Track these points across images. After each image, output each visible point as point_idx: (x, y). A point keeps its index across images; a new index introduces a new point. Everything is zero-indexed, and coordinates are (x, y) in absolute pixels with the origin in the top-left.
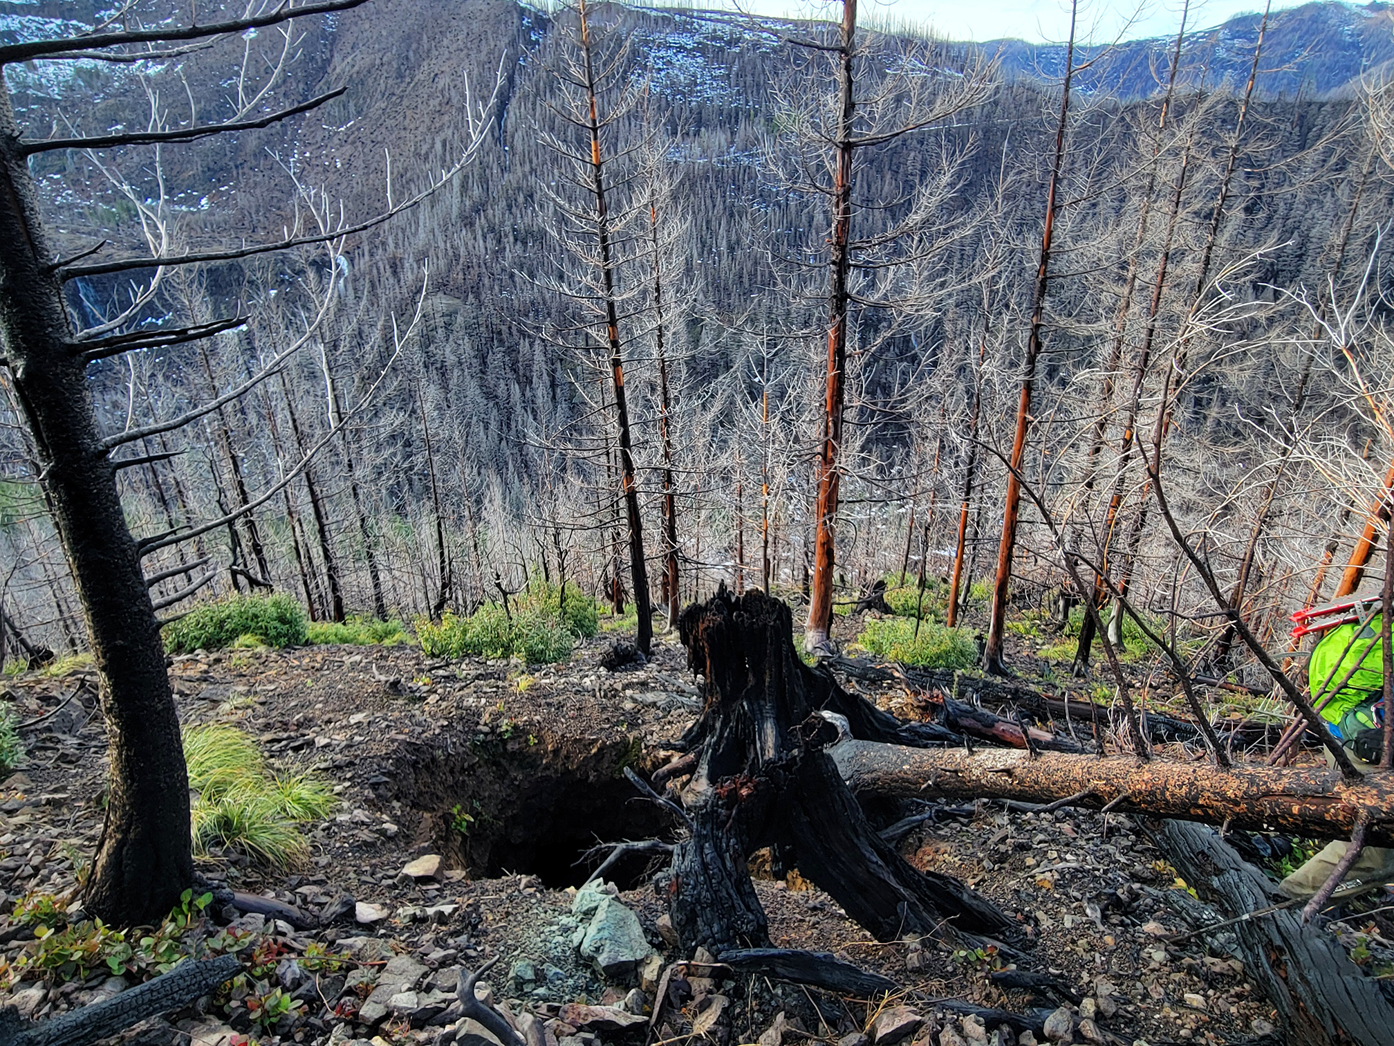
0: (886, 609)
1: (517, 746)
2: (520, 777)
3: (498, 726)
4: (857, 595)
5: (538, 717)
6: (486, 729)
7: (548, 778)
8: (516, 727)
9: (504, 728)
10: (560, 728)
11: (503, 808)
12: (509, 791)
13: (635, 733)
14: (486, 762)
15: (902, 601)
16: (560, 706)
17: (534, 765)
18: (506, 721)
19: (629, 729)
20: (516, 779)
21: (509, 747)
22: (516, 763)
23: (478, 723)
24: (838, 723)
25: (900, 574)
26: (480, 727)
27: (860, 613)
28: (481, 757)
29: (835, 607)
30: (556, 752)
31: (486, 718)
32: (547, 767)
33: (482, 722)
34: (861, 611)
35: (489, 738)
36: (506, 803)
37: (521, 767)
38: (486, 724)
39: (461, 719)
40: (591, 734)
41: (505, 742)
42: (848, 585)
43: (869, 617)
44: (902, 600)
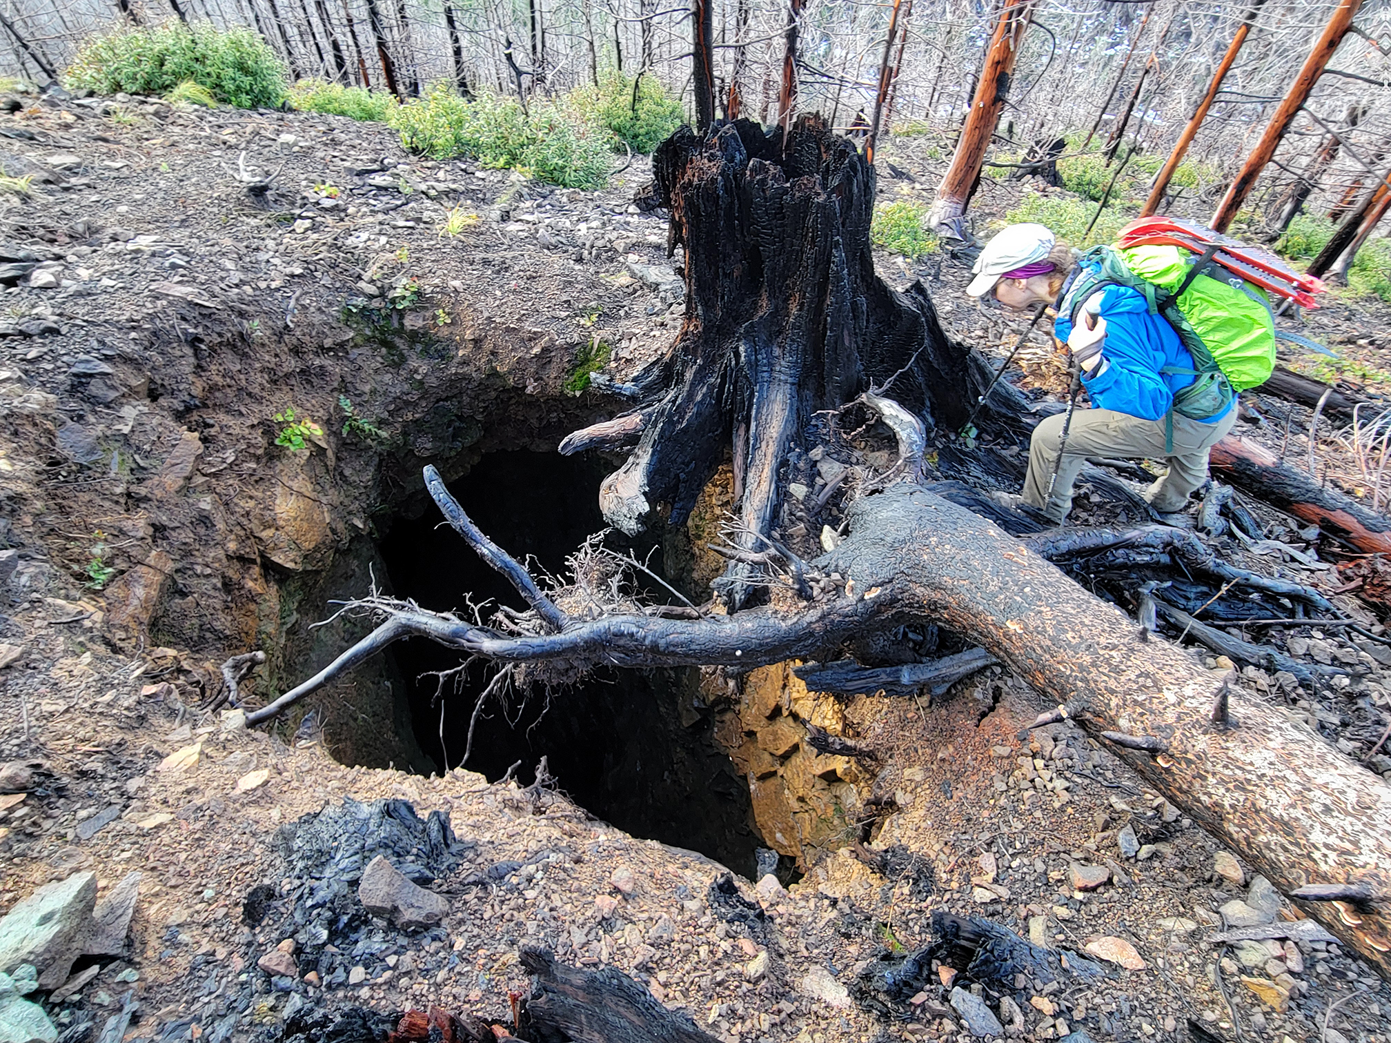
0: (1055, 179)
1: (420, 323)
2: (424, 369)
3: (392, 288)
4: (1022, 153)
5: (457, 283)
6: (372, 289)
7: (467, 378)
8: (419, 294)
9: (399, 292)
10: (487, 306)
11: (399, 409)
12: (406, 387)
13: (606, 332)
14: (368, 340)
15: (1079, 172)
16: (504, 268)
17: (444, 356)
18: (404, 281)
19: (598, 326)
20: (416, 371)
21: (408, 322)
22: (419, 347)
23: (359, 277)
24: (902, 435)
25: (1086, 133)
26: (362, 284)
27: (1019, 178)
28: (359, 333)
29: (986, 168)
30: (477, 342)
31: (372, 272)
32: (465, 363)
33: (366, 276)
34: (1022, 176)
35: (376, 304)
36: (402, 404)
37: (425, 352)
38: (372, 281)
39: (333, 266)
40: (535, 324)
41: (401, 314)
42: (1015, 139)
43: (1030, 186)
44: (1081, 169)
